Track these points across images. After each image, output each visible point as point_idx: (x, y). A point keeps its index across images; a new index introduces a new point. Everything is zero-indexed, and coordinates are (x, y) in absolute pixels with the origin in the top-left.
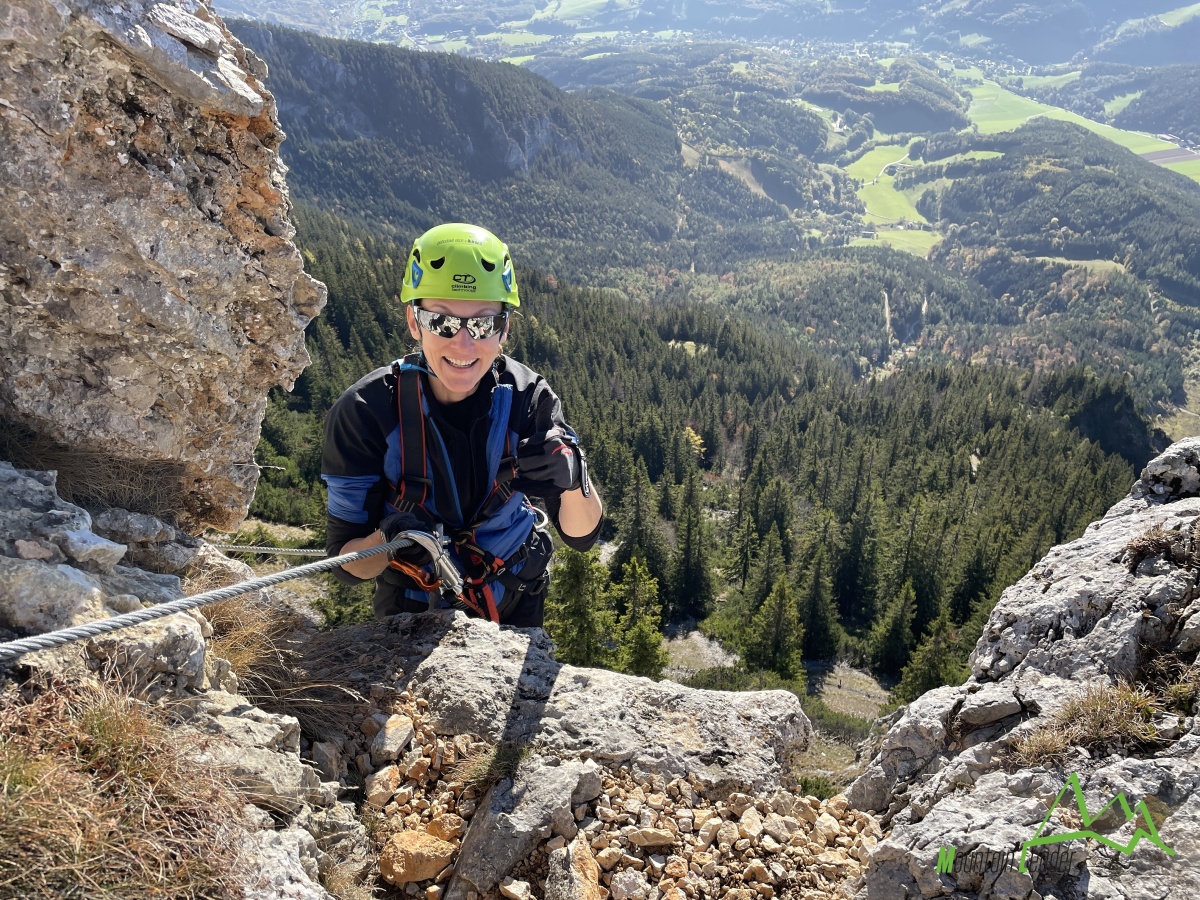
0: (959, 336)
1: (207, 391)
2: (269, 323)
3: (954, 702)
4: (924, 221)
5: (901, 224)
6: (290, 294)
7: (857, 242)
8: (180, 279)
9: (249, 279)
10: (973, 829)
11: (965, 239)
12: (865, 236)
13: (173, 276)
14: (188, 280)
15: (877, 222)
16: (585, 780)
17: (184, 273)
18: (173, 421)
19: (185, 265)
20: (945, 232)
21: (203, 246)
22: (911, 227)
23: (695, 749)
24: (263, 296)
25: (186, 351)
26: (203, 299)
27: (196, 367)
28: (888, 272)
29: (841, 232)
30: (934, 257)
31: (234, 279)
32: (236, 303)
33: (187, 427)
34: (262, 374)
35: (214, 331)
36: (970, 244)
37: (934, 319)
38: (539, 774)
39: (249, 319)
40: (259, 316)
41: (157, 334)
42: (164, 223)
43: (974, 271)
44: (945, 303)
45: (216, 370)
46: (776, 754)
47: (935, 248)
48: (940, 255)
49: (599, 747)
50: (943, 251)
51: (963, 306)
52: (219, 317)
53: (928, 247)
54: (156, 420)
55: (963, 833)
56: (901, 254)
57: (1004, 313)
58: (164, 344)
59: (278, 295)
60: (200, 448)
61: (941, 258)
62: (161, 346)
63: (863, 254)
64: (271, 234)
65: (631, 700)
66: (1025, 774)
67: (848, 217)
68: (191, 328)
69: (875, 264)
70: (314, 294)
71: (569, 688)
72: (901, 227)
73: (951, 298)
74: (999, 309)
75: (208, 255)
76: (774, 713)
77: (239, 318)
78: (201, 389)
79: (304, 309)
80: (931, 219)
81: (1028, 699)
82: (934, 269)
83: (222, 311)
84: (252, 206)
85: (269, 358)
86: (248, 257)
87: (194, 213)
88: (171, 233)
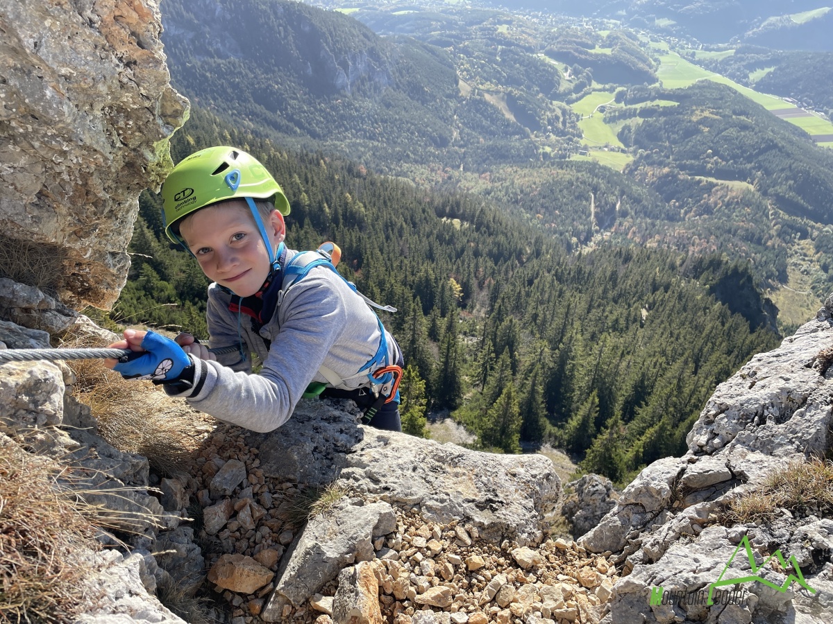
0: (640, 227)
1: (85, 185)
2: (140, 130)
3: (678, 469)
4: (622, 146)
5: (606, 147)
6: (158, 104)
7: (576, 157)
8: (60, 76)
9: (122, 86)
10: (701, 571)
11: (649, 161)
12: (581, 154)
13: (53, 72)
14: (67, 78)
15: (590, 145)
16: (383, 518)
17: (63, 71)
18: (57, 210)
19: (64, 63)
20: (636, 155)
21: (82, 48)
22: (612, 150)
23: (472, 497)
24: (134, 103)
25: (65, 143)
26: (82, 97)
27: (75, 161)
28: (595, 179)
29: (565, 150)
30: (626, 172)
31: (109, 83)
32: (111, 107)
33: (69, 218)
34: (132, 175)
35: (90, 129)
36: (651, 164)
37: (624, 214)
38: (347, 512)
39: (121, 124)
40: (131, 123)
41: (39, 125)
42: (48, 23)
43: (653, 183)
44: (632, 203)
45: (93, 166)
46: (535, 504)
47: (628, 165)
48: (631, 170)
49: (395, 492)
50: (633, 168)
51: (644, 207)
52: (95, 117)
53: (623, 165)
54: (41, 208)
55: (692, 574)
56: (605, 168)
57: (671, 214)
58: (45, 135)
59: (147, 104)
60: (80, 237)
61: (631, 172)
62: (43, 137)
63: (579, 166)
64: (143, 48)
65: (422, 456)
66: (740, 528)
67: (570, 140)
68: (69, 121)
69: (587, 173)
70: (178, 107)
71: (373, 445)
72: (606, 149)
73: (637, 201)
74: (668, 211)
75: (86, 57)
76: (534, 472)
77: (113, 122)
78: (80, 183)
79: (170, 120)
80: (627, 145)
81: (737, 469)
82: (627, 180)
83: (99, 113)
84: (128, 20)
85: (139, 162)
86: (121, 65)
87: (75, 17)
88: (54, 33)
